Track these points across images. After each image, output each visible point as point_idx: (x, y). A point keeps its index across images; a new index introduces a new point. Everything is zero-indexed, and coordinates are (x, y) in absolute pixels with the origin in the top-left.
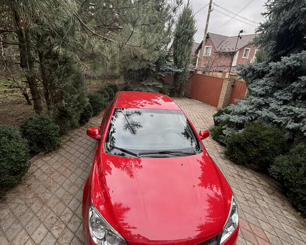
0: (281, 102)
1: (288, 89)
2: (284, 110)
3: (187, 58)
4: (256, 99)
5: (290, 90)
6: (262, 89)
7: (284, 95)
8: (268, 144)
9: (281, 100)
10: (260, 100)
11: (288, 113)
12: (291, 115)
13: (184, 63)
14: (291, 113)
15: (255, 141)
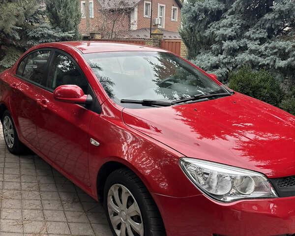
0: (258, 42)
1: (258, 26)
2: (266, 48)
3: (74, 14)
4: (229, 43)
5: (262, 26)
6: (230, 30)
7: (258, 32)
8: (266, 90)
9: (256, 39)
10: (234, 44)
11: (271, 52)
12: (275, 53)
13: (72, 22)
14: (275, 51)
15: (251, 92)
